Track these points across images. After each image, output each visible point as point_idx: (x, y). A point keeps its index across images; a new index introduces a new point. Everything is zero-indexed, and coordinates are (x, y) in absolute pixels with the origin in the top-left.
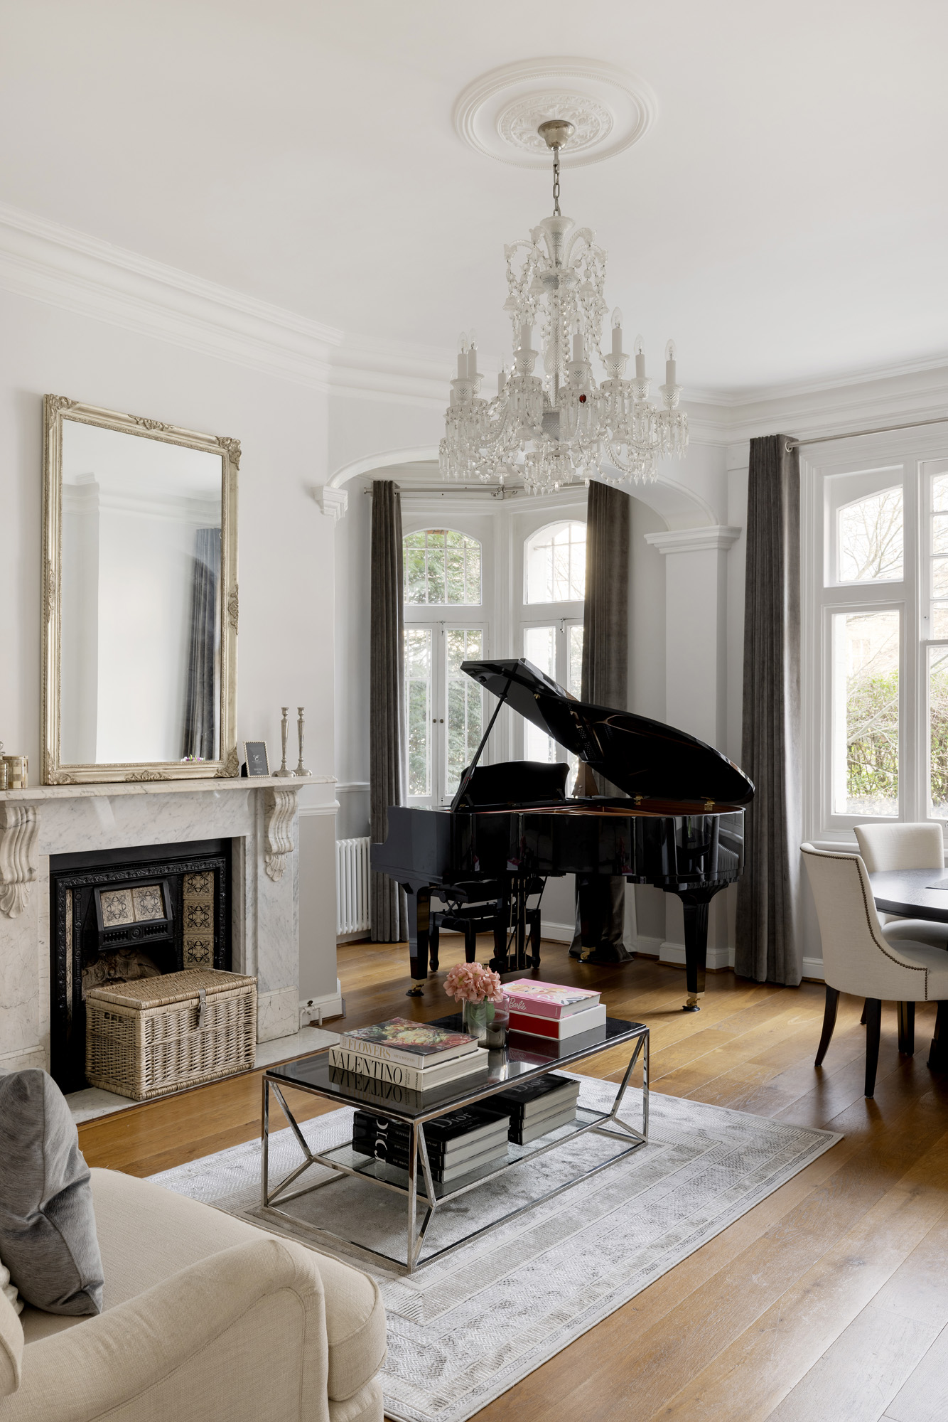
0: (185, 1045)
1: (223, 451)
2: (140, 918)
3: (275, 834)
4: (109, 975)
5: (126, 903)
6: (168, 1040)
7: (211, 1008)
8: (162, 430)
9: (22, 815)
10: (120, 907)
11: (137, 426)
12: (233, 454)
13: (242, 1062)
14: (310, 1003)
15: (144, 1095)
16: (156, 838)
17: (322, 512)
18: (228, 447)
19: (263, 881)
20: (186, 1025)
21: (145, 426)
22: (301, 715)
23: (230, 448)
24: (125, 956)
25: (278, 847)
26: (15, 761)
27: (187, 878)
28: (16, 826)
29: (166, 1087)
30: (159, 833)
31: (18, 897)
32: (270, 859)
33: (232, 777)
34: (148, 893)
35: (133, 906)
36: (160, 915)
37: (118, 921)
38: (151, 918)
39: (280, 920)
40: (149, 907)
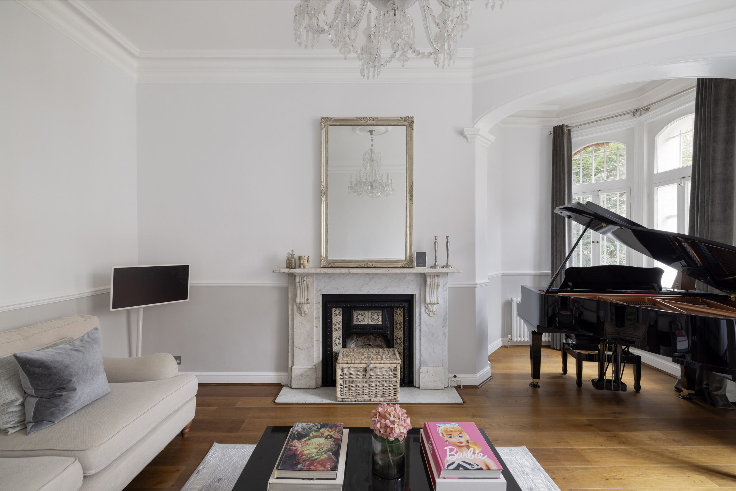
0: (360, 383)
1: (407, 123)
2: (370, 323)
3: (430, 295)
4: (367, 343)
5: (365, 316)
6: (351, 379)
7: (374, 370)
8: (373, 121)
9: (302, 278)
10: (362, 317)
11: (361, 122)
12: (411, 123)
13: (391, 397)
14: (455, 377)
15: (339, 399)
16: (368, 292)
17: (467, 141)
18: (408, 121)
19: (424, 316)
20: (361, 375)
21: (365, 121)
22: (447, 239)
23: (409, 121)
24: (375, 337)
25: (430, 301)
26: (301, 258)
27: (395, 309)
28: (299, 282)
29: (351, 399)
30: (370, 289)
31: (304, 309)
32: (427, 306)
33: (409, 267)
34: (376, 313)
35: (368, 318)
36: (380, 323)
37: (360, 323)
38: (376, 324)
39: (434, 335)
40: (376, 319)
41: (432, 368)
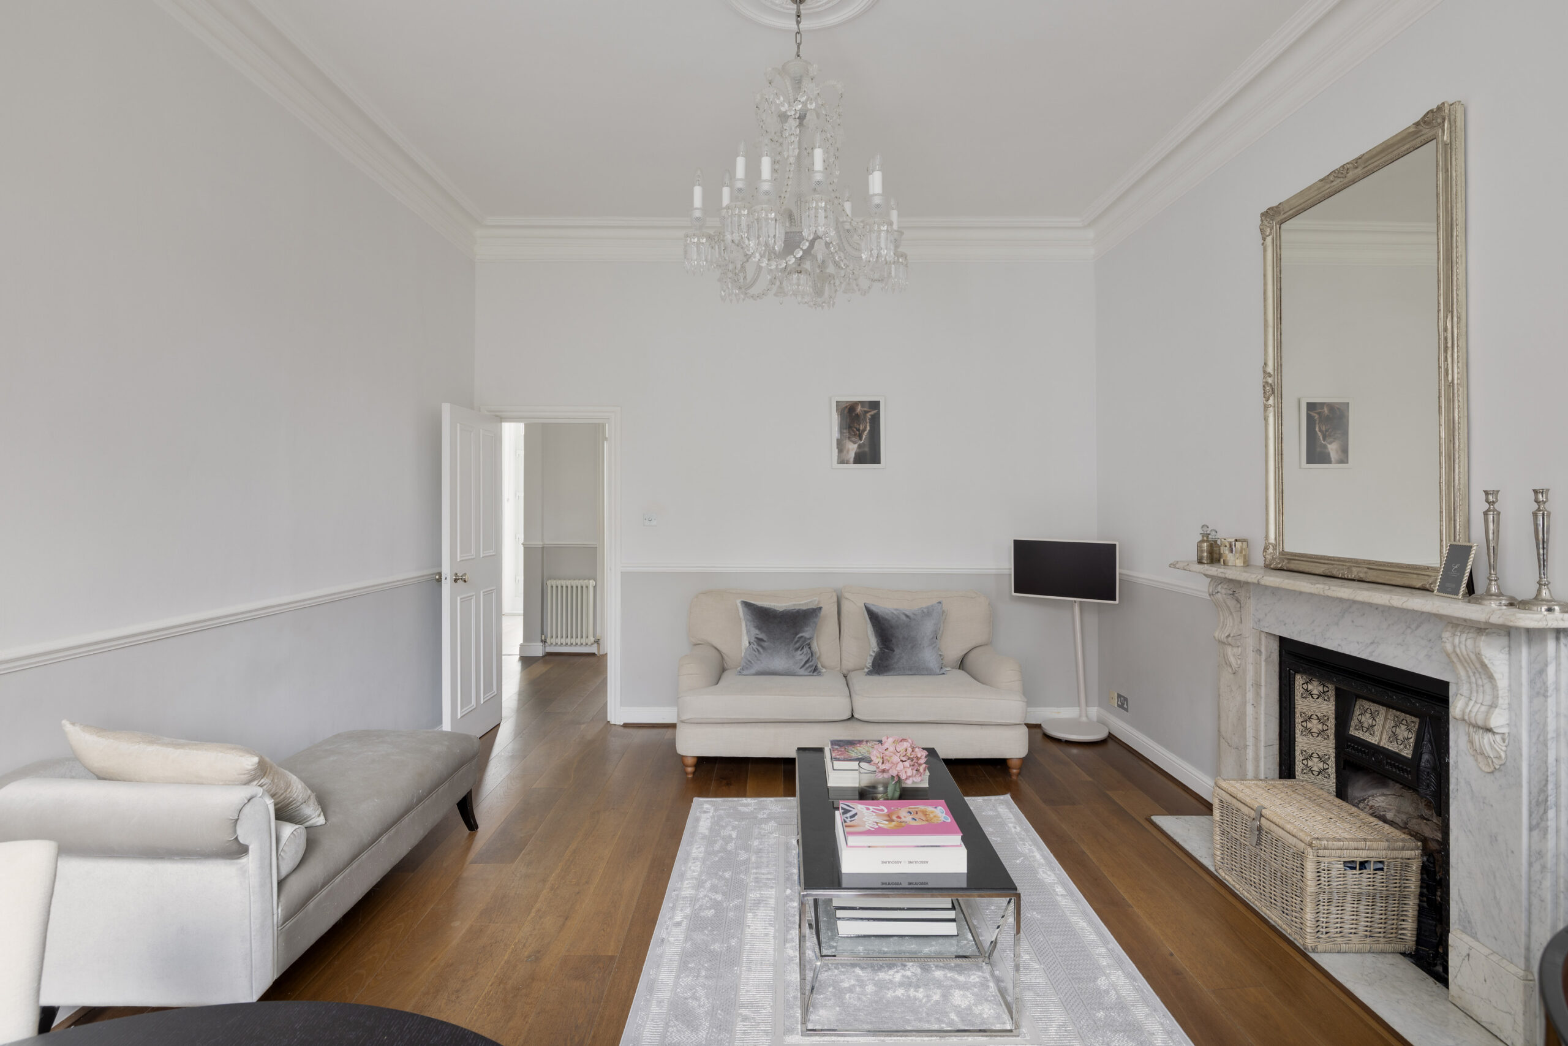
1: (1435, 130)
2: (1385, 743)
5: (1377, 719)
8: (1355, 168)
10: (1371, 722)
11: (1332, 185)
21: (1338, 177)
22: (1539, 503)
23: (1439, 121)
34: (1404, 722)
35: (1384, 727)
36: (1407, 753)
37: (1363, 735)
38: (1397, 751)
39: (1496, 840)
40: (1400, 737)
41: (1486, 951)
